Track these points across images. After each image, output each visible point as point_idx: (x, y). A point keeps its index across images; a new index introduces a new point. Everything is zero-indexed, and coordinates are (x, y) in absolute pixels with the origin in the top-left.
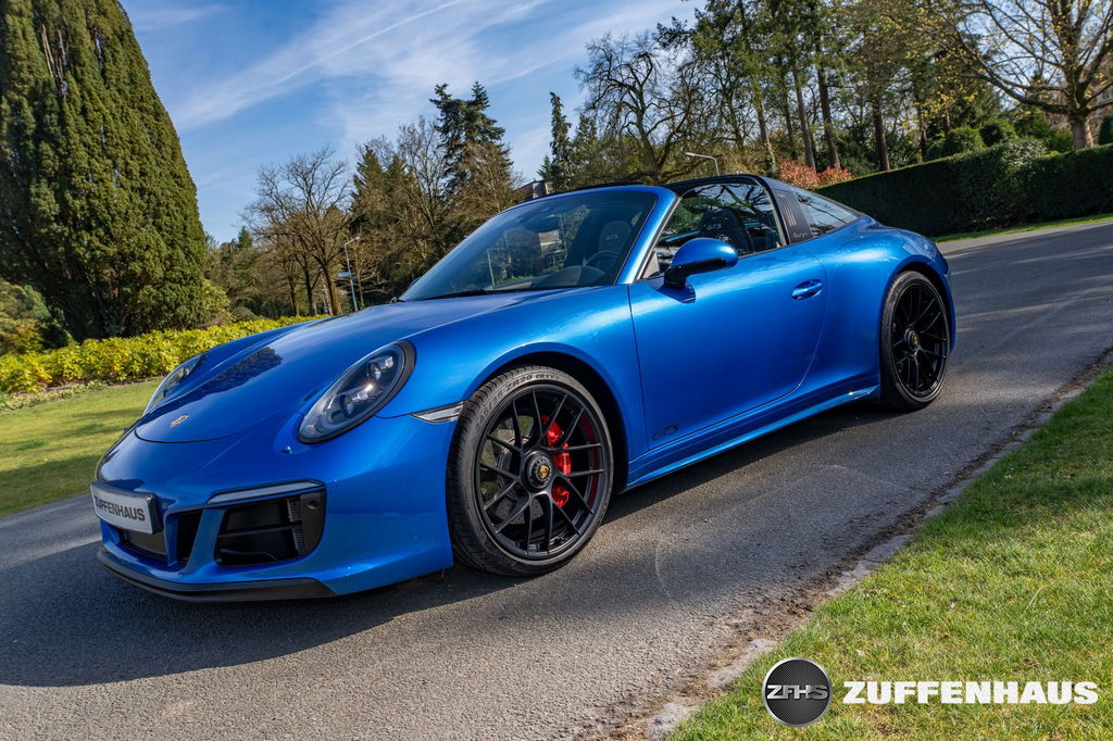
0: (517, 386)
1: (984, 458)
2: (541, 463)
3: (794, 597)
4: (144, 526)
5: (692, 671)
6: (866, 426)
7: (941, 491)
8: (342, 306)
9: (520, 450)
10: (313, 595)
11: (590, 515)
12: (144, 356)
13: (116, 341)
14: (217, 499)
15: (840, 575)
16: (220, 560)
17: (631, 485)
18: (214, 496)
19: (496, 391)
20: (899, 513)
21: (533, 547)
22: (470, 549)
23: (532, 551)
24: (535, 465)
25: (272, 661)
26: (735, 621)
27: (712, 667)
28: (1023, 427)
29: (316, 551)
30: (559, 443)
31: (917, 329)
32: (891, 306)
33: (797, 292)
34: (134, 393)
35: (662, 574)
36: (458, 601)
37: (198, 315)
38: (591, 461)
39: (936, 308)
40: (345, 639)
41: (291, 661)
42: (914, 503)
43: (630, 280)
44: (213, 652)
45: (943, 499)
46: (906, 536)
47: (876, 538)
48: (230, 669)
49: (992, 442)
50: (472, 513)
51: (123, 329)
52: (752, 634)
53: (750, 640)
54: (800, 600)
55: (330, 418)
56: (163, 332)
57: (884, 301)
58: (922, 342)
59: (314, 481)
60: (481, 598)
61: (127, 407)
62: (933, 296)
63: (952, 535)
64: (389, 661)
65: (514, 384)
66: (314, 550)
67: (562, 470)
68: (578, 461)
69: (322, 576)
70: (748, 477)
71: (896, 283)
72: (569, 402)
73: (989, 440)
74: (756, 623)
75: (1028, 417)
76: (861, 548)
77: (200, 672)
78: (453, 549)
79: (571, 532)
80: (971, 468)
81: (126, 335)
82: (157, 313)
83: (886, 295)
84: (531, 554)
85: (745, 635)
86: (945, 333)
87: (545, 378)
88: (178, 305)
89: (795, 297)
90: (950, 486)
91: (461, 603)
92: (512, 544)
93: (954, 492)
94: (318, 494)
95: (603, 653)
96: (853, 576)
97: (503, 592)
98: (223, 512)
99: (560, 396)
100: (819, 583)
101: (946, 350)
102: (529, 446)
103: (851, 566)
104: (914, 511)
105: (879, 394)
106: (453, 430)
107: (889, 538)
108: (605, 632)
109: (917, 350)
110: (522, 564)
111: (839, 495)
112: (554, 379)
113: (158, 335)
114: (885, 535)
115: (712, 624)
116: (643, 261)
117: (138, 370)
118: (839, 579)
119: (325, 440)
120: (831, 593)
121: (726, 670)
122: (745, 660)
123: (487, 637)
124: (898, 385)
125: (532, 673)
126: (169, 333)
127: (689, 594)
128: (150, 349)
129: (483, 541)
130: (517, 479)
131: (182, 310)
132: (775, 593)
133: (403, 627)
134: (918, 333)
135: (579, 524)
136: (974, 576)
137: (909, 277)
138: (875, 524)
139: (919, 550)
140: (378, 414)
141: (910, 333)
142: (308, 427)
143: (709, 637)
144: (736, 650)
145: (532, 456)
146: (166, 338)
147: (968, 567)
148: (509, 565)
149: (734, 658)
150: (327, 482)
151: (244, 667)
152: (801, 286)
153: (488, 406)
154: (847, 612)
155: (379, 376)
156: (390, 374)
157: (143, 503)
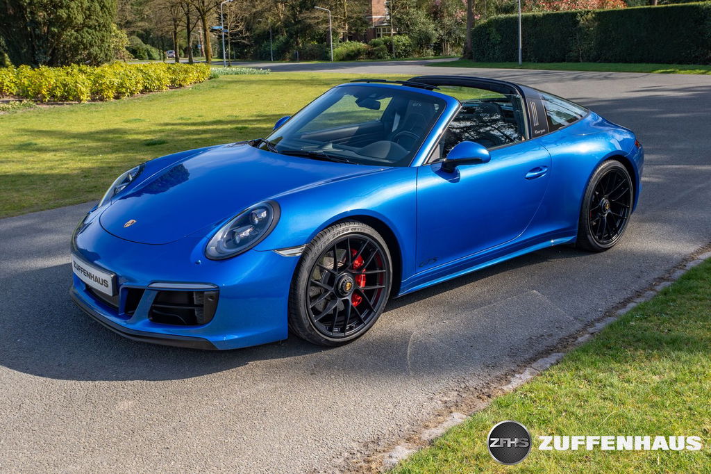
0: (339, 235)
1: (629, 300)
2: (347, 281)
3: (483, 387)
4: (108, 291)
5: (414, 428)
6: (563, 260)
7: (591, 324)
8: (212, 45)
9: (336, 273)
10: (205, 348)
11: (373, 313)
12: (65, 85)
13: (44, 68)
14: (154, 285)
15: (513, 376)
16: (151, 318)
17: (400, 294)
18: (152, 283)
19: (326, 237)
20: (561, 337)
21: (336, 330)
22: (299, 329)
23: (335, 332)
24: (344, 282)
25: (177, 381)
26: (446, 399)
27: (426, 427)
28: (662, 279)
29: (209, 324)
30: (360, 269)
31: (609, 199)
32: (593, 183)
33: (529, 175)
34: (56, 116)
35: (411, 358)
36: (287, 357)
37: (106, 55)
38: (378, 280)
39: (626, 185)
40: (219, 373)
41: (188, 383)
42: (572, 330)
43: (419, 163)
44: (141, 369)
45: (591, 330)
46: (560, 354)
47: (542, 353)
48: (152, 383)
49: (637, 289)
50: (302, 309)
51: (49, 58)
52: (453, 409)
53: (451, 412)
54: (486, 390)
55: (225, 245)
56: (79, 66)
57: (589, 181)
58: (611, 208)
59: (213, 285)
60: (301, 357)
61: (53, 128)
62: (625, 177)
63: (583, 363)
64: (245, 393)
65: (338, 234)
66: (209, 322)
67: (359, 284)
68: (370, 280)
69: (212, 339)
70: (478, 290)
71: (600, 169)
72: (370, 245)
73: (636, 287)
74: (457, 402)
75: (668, 271)
76: (531, 359)
77: (135, 381)
78: (289, 327)
79: (360, 322)
80: (617, 308)
81: (51, 64)
82: (75, 49)
83: (591, 177)
84: (335, 334)
85: (449, 408)
86: (629, 203)
87: (357, 231)
88: (91, 46)
89: (527, 178)
90: (598, 320)
91: (289, 358)
92: (323, 327)
93: (599, 326)
94: (214, 293)
95: (368, 408)
96: (521, 378)
97: (314, 354)
98: (156, 293)
99: (365, 241)
100: (499, 379)
101: (628, 212)
102: (341, 269)
103: (521, 371)
104: (571, 336)
105: (574, 242)
106: (297, 261)
107: (550, 354)
108: (370, 394)
109: (607, 213)
110: (328, 341)
111: (530, 316)
112: (362, 231)
113: (76, 68)
114: (547, 352)
115: (432, 399)
116: (429, 151)
117: (59, 95)
118: (512, 379)
119: (223, 259)
120: (505, 388)
121: (434, 430)
122: (445, 425)
123: (302, 386)
124: (589, 236)
125: (326, 415)
126: (84, 67)
127: (423, 375)
128: (69, 80)
129: (307, 326)
130: (332, 289)
131: (95, 50)
132: (472, 383)
133: (254, 370)
134: (609, 201)
135: (366, 318)
136: (583, 396)
137: (610, 164)
138: (544, 342)
139: (561, 370)
140: (255, 248)
141: (605, 201)
142: (212, 249)
143: (429, 407)
144: (441, 418)
145: (343, 276)
146: (80, 71)
147: (583, 388)
148: (320, 340)
149: (440, 423)
150: (220, 286)
151: (161, 383)
152: (532, 171)
153: (320, 247)
154: (507, 406)
155: (257, 221)
156: (264, 222)
157: (108, 278)
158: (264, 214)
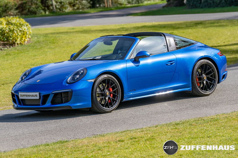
0: (104, 77)
4: (38, 98)
16: (51, 103)
17: (124, 100)
18: (52, 92)
29: (70, 101)
43: (127, 59)
55: (71, 80)
59: (71, 89)
86: (216, 78)
94: (71, 92)
98: (54, 94)
101: (216, 82)
106: (93, 83)
109: (206, 81)
116: (130, 55)
140: (81, 80)
141: (204, 76)
142: (68, 81)
145: (106, 91)
155: (80, 73)
156: (82, 73)
157: (37, 94)
158: (82, 71)
